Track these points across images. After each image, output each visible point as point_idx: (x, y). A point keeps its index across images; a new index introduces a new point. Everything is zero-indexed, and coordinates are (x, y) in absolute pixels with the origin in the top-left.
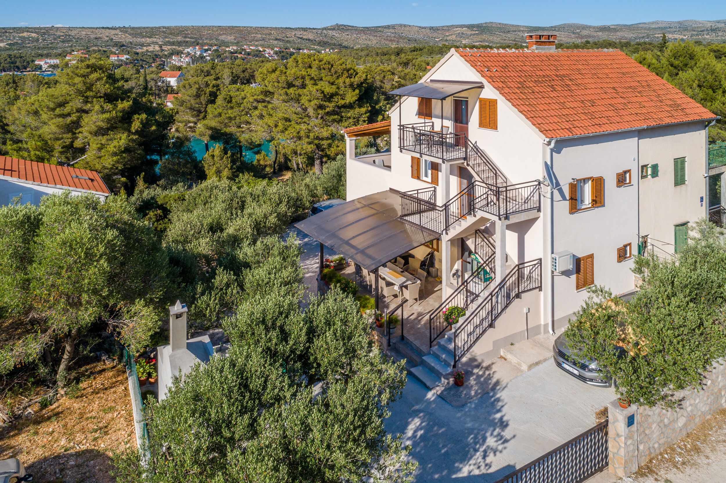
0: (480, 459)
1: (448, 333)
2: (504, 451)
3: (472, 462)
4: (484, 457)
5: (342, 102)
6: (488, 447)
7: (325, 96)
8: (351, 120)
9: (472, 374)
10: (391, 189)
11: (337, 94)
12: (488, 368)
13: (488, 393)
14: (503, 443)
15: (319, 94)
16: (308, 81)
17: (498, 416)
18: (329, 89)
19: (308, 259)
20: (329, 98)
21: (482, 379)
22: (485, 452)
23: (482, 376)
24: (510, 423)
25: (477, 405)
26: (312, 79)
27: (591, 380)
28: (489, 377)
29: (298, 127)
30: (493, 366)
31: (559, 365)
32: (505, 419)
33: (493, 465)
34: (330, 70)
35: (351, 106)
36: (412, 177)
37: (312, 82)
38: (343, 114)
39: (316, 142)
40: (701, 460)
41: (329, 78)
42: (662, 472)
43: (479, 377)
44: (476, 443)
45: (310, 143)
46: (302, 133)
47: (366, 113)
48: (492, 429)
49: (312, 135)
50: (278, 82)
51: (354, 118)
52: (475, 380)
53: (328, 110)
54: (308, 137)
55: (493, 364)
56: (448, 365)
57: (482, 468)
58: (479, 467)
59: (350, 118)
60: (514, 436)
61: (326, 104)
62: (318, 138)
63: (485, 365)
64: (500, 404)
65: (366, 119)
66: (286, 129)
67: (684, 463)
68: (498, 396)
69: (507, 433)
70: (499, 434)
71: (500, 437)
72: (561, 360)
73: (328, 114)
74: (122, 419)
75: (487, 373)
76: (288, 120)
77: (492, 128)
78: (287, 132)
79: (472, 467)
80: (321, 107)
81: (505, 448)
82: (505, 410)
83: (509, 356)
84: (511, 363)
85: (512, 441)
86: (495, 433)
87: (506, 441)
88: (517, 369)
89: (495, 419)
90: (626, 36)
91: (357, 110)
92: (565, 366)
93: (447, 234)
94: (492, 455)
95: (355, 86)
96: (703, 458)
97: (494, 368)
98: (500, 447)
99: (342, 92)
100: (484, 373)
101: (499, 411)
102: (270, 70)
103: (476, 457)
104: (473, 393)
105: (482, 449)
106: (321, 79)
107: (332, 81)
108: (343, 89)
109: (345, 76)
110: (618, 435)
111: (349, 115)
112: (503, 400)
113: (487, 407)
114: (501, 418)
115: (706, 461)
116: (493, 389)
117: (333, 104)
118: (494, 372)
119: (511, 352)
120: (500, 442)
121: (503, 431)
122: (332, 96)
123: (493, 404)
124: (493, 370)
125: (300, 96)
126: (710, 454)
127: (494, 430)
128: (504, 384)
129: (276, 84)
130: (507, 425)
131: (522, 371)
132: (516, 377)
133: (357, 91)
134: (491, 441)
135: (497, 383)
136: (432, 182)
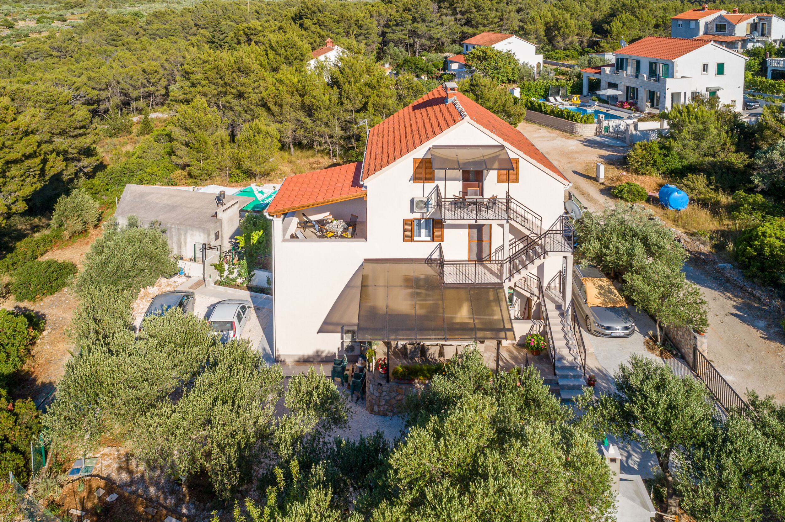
10: (366, 261)
36: (405, 240)
77: (512, 182)
93: (509, 281)
136: (433, 240)
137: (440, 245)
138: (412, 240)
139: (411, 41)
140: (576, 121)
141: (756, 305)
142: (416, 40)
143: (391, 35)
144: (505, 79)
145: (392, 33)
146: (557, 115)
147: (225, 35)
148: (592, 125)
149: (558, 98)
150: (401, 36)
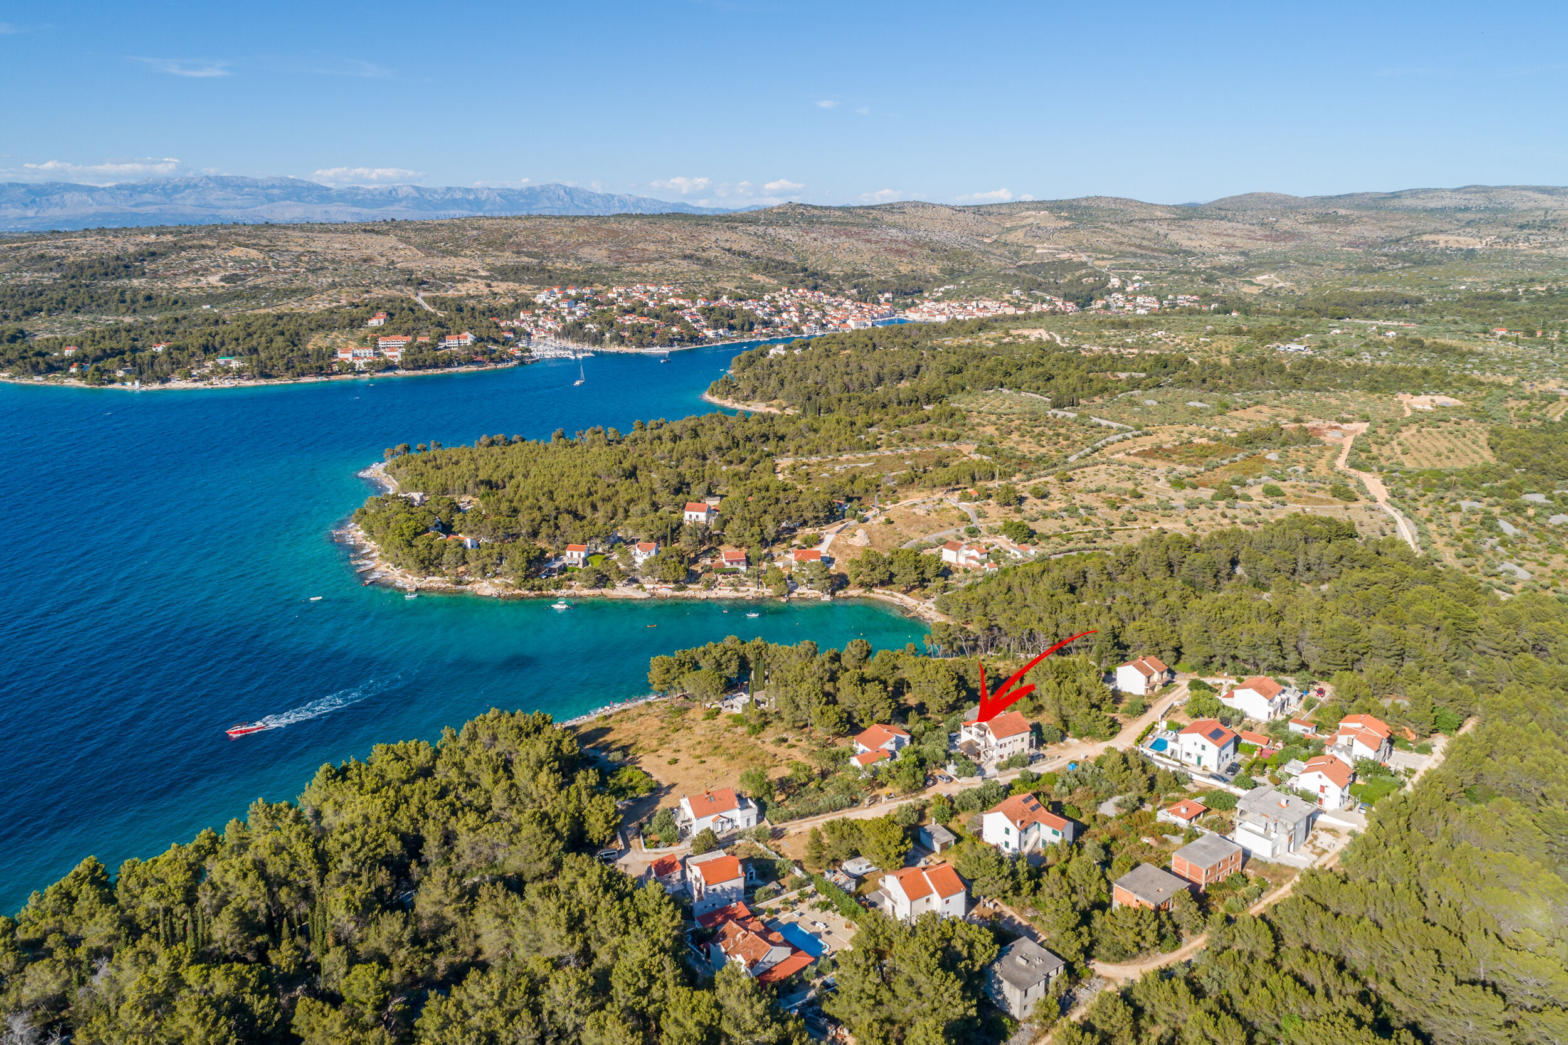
90: (1366, 234)
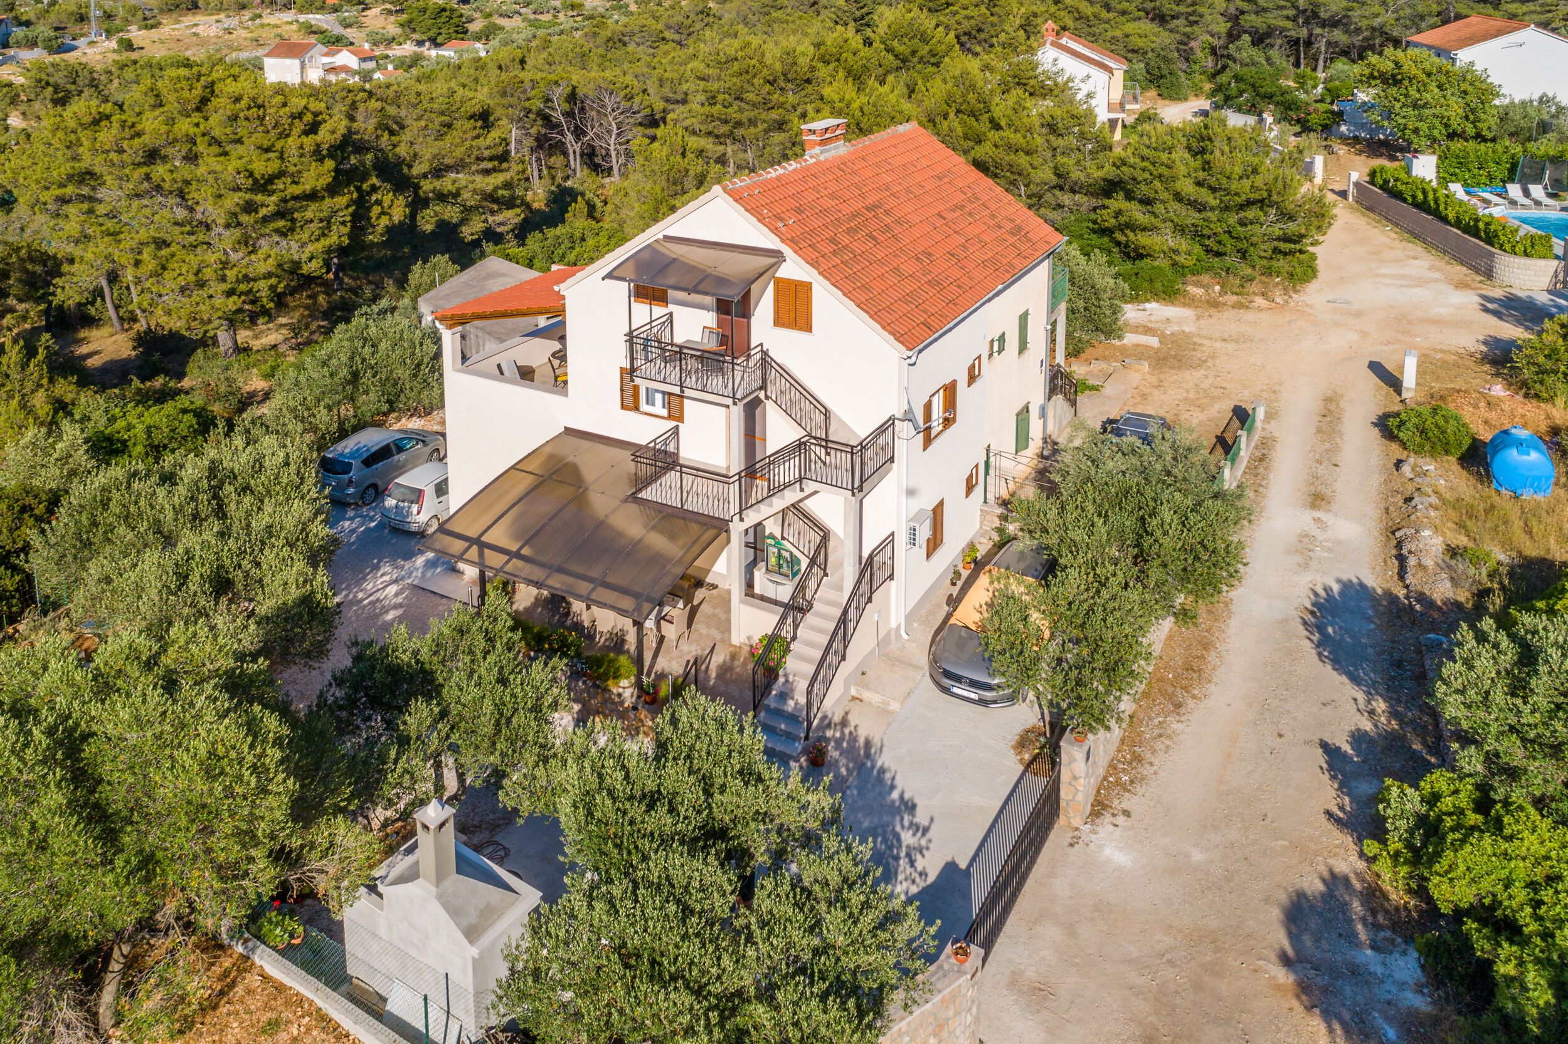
0: (909, 870)
1: (775, 686)
2: (931, 846)
3: (901, 877)
4: (912, 863)
5: (297, 190)
6: (908, 847)
7: (256, 181)
8: (314, 226)
9: (828, 740)
10: (568, 431)
11: (281, 174)
12: (844, 723)
13: (864, 764)
14: (924, 834)
15: (241, 180)
16: (201, 147)
17: (895, 795)
18: (262, 166)
19: (364, 579)
20: (263, 185)
21: (845, 745)
22: (908, 855)
23: (842, 738)
24: (916, 801)
25: (860, 790)
26: (215, 141)
27: (995, 702)
28: (853, 738)
29: (193, 260)
30: (850, 717)
31: (946, 690)
32: (907, 796)
33: (928, 871)
34: (261, 119)
35: (313, 196)
36: (623, 407)
37: (215, 149)
38: (296, 215)
39: (243, 287)
40: (1147, 770)
41: (259, 138)
42: (1116, 802)
43: (839, 742)
44: (891, 848)
45: (230, 293)
46: (208, 273)
47: (347, 207)
48: (898, 819)
49: (231, 274)
50: (121, 151)
51: (321, 221)
52: (836, 749)
53: (263, 211)
54: (223, 279)
55: (847, 713)
56: (796, 738)
57: (918, 880)
58: (914, 882)
59: (312, 221)
60: (932, 819)
61: (259, 198)
62: (247, 278)
63: (837, 719)
64: (888, 776)
65: (348, 218)
66: (164, 268)
67: (1132, 782)
68: (879, 764)
69: (921, 818)
70: (911, 824)
71: (915, 827)
72: (947, 682)
73: (265, 220)
74: (315, 1033)
75: (847, 731)
76: (161, 244)
77: (801, 329)
78: (167, 275)
79: (905, 885)
80: (250, 208)
81: (930, 841)
82: (899, 782)
83: (866, 695)
84: (870, 704)
85: (933, 827)
86: (906, 823)
87: (926, 830)
88: (883, 712)
89: (893, 802)
91: (328, 202)
92: (955, 690)
93: (742, 520)
94: (919, 856)
95: (325, 152)
96: (1147, 766)
97: (853, 720)
98: (923, 842)
99: (292, 169)
100: (843, 733)
101: (893, 787)
102: (87, 119)
103: (901, 869)
104: (843, 771)
105: (903, 854)
106: (239, 141)
107: (266, 144)
108: (295, 160)
109: (296, 131)
110: (1075, 778)
111: (309, 214)
112: (889, 769)
113: (874, 786)
114: (902, 797)
115: (1152, 770)
116: (868, 755)
117: (274, 198)
118: (856, 727)
119: (866, 686)
120: (919, 834)
121: (914, 816)
122: (271, 179)
123: (880, 778)
124: (853, 724)
125: (188, 183)
126: (1152, 759)
127: (902, 819)
128: (876, 741)
129: (113, 156)
130: (914, 806)
131: (892, 713)
132: (889, 725)
133: (330, 164)
134: (907, 838)
135: (868, 744)
136: (670, 417)
137: (677, 427)
138: (636, 408)
139: (1304, 33)
140: (1501, 247)
141: (1417, 746)
142: (1318, 31)
143: (1253, 17)
144: (1439, 132)
145: (1257, 13)
146: (1467, 230)
147: (865, 10)
148: (1542, 262)
149: (1537, 191)
150: (1274, 22)
